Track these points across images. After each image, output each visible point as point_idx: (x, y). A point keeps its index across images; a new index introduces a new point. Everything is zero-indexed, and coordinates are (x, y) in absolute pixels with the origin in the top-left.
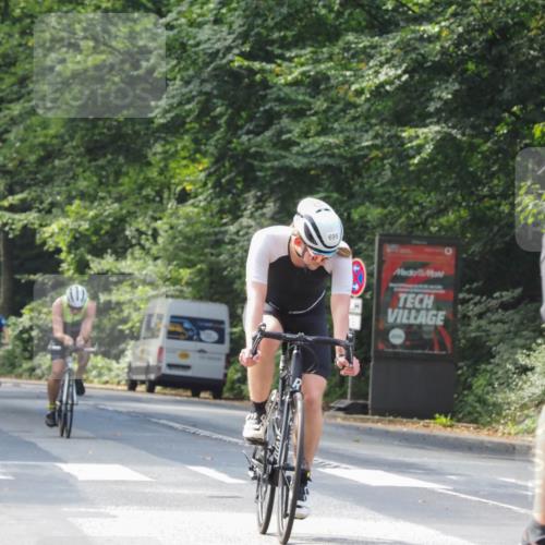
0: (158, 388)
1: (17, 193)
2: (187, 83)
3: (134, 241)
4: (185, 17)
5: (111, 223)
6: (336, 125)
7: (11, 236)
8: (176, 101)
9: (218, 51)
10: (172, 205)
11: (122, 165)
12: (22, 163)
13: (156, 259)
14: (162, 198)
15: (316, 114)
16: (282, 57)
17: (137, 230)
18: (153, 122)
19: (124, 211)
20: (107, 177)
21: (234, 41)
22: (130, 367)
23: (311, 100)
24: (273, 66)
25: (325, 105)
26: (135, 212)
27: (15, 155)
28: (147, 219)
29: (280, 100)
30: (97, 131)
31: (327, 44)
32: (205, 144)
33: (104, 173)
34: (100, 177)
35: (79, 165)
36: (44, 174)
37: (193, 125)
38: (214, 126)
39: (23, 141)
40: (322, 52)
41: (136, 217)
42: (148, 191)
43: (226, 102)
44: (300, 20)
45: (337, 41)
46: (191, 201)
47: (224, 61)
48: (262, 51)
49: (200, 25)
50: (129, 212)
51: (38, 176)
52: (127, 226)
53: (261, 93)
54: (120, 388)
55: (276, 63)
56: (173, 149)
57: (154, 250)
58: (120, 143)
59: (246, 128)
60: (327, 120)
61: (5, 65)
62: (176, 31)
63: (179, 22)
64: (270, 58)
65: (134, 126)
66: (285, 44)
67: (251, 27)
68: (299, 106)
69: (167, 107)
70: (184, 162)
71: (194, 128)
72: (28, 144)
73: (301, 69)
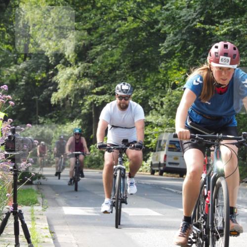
0: (164, 174)
1: (100, 86)
2: (175, 35)
3: (152, 107)
4: (174, 5)
5: (142, 99)
6: (244, 53)
7: (97, 105)
8: (170, 43)
9: (189, 20)
10: (169, 90)
11: (147, 73)
12: (101, 73)
13: (162, 115)
14: (165, 87)
16: (220, 23)
17: (154, 102)
18: (160, 53)
19: (148, 94)
20: (140, 78)
21: (196, 16)
22: (151, 164)
24: (215, 27)
25: (239, 44)
26: (153, 94)
27: (98, 69)
28: (158, 97)
30: (135, 58)
31: (239, 16)
32: (184, 63)
33: (139, 77)
34: (137, 78)
35: (127, 73)
36: (112, 77)
37: (179, 54)
38: (188, 54)
39: (102, 62)
40: (237, 20)
41: (153, 96)
42: (158, 84)
43: (193, 43)
44: (227, 6)
45: (244, 14)
46: (178, 88)
47: (192, 25)
48: (209, 20)
49: (181, 9)
50: (150, 94)
51: (109, 78)
52: (149, 100)
53: (209, 39)
54: (147, 173)
55: (216, 25)
56: (170, 65)
57: (162, 111)
58: (146, 63)
59: (202, 55)
61: (94, 29)
62: (170, 12)
63: (172, 7)
64: (213, 23)
65: (152, 55)
66: (220, 17)
67: (204, 9)
69: (167, 46)
70: (175, 71)
72: (104, 64)
73: (227, 28)
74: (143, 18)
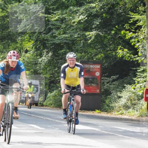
0: (21, 104)
4: (26, 3)
6: (68, 32)
10: (23, 53)
11: (10, 43)
15: (62, 28)
16: (53, 13)
20: (6, 46)
23: (61, 25)
24: (51, 16)
25: (65, 26)
29: (53, 25)
30: (3, 34)
31: (65, 9)
32: (32, 37)
33: (5, 45)
34: (4, 46)
38: (35, 32)
40: (64, 12)
42: (17, 50)
44: (58, 3)
45: (68, 8)
46: (29, 53)
48: (47, 12)
53: (48, 23)
55: (51, 15)
56: (24, 38)
58: (9, 37)
59: (43, 32)
60: (65, 30)
64: (49, 14)
65: (13, 32)
66: (54, 10)
67: (44, 5)
68: (58, 26)
70: (27, 42)
71: (29, 33)
73: (58, 16)
74: (7, 10)
